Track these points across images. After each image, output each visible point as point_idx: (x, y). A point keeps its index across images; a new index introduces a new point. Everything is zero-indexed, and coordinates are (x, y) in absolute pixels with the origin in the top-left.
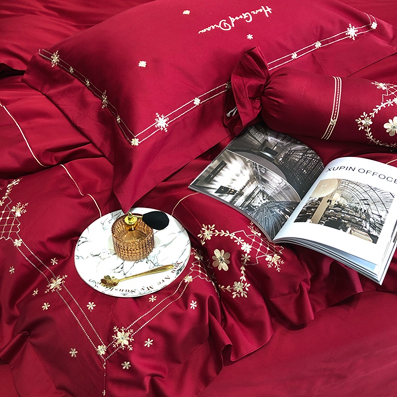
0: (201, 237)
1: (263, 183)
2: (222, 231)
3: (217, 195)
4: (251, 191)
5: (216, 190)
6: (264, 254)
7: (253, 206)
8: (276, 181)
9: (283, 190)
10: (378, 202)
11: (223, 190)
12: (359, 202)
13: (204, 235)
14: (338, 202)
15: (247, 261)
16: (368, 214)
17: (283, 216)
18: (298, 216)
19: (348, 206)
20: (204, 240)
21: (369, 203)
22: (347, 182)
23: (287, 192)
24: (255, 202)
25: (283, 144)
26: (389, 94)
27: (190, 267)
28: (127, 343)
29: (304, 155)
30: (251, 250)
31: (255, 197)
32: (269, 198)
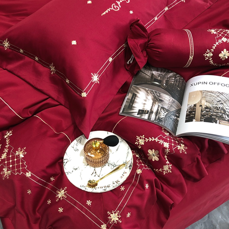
0: (137, 144)
1: (161, 102)
2: (150, 138)
3: (139, 116)
4: (157, 109)
5: (137, 113)
6: (176, 146)
7: (161, 118)
8: (167, 98)
9: (172, 103)
10: (226, 101)
11: (141, 112)
12: (217, 103)
13: (139, 143)
14: (206, 106)
15: (168, 152)
16: (224, 110)
17: (177, 119)
18: (186, 118)
19: (212, 107)
20: (140, 145)
21: (222, 103)
22: (206, 92)
23: (174, 104)
24: (161, 115)
25: (162, 74)
26: (219, 36)
27: (137, 163)
28: (117, 219)
29: (175, 79)
30: (169, 146)
31: (160, 112)
32: (167, 110)
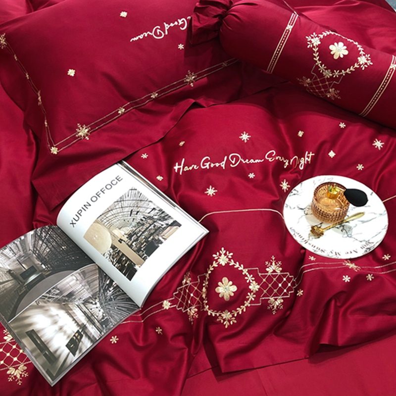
1: (73, 297)
3: (78, 355)
5: (71, 353)
7: (103, 318)
8: (71, 281)
9: (85, 279)
11: (73, 345)
12: (132, 217)
16: (148, 217)
18: (125, 275)
21: (136, 210)
22: (103, 216)
24: (97, 315)
25: (20, 255)
31: (91, 312)
32: (94, 297)
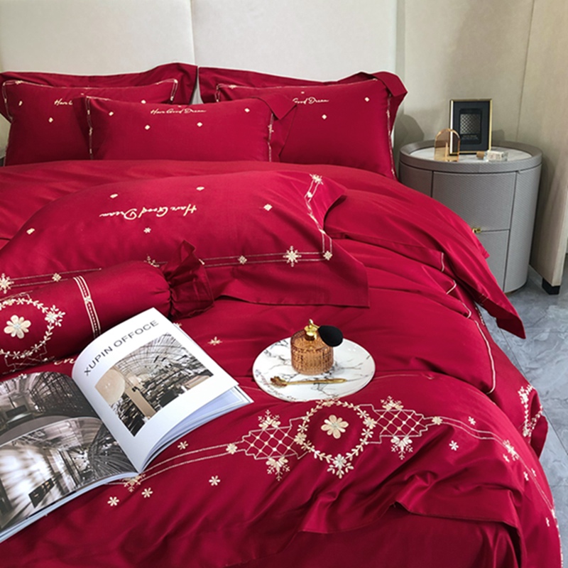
1: (59, 443)
7: (85, 470)
8: (64, 427)
9: (81, 427)
10: (167, 350)
11: (38, 494)
12: (156, 364)
14: (142, 382)
16: (176, 364)
17: (113, 446)
18: (129, 429)
19: (154, 376)
21: (163, 357)
22: (122, 362)
24: (80, 465)
29: (47, 384)
31: (73, 461)
32: (84, 447)
